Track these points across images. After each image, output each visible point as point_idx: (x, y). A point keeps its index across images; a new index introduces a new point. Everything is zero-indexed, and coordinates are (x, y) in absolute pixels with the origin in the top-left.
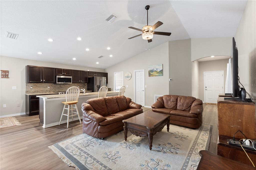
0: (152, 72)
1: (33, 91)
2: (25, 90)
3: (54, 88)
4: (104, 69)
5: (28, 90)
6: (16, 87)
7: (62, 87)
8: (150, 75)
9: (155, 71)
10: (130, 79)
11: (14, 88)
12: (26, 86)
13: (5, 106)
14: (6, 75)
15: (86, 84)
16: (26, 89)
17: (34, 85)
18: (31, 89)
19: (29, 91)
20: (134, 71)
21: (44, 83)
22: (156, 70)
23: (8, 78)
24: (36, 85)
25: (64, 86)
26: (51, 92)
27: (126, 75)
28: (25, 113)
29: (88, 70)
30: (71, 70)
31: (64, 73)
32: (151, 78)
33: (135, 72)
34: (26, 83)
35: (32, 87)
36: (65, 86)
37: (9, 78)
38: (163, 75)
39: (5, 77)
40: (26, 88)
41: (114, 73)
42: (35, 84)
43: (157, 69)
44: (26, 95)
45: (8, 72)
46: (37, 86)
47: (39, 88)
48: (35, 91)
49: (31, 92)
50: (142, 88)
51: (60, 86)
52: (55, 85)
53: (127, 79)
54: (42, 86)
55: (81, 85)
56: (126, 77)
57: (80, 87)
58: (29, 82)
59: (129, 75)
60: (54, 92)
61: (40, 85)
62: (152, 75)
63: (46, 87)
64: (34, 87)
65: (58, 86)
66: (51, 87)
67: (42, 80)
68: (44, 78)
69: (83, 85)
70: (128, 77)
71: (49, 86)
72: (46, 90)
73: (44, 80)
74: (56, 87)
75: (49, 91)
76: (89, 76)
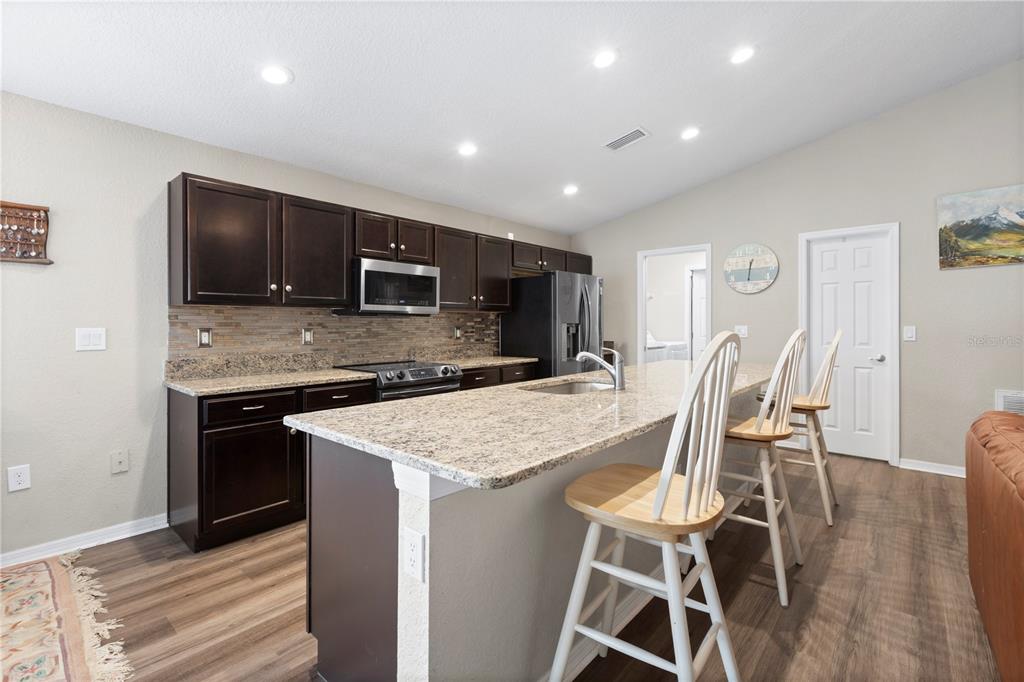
0: (976, 238)
2: (162, 354)
3: (333, 341)
4: (570, 237)
5: (183, 353)
6: (102, 331)
7: (376, 335)
8: (952, 257)
10: (763, 285)
11: (89, 337)
12: (172, 324)
13: (20, 475)
14: (26, 241)
15: (492, 316)
16: (170, 346)
17: (220, 318)
18: (202, 345)
19: (187, 362)
20: (803, 238)
21: (287, 305)
23: (43, 260)
25: (390, 327)
26: (320, 364)
27: (736, 262)
28: (165, 515)
29: (511, 237)
30: (433, 227)
31: (397, 247)
33: (809, 242)
34: (171, 304)
35: (208, 330)
36: (396, 330)
37: (51, 263)
39: (24, 257)
40: (173, 337)
41: (640, 255)
42: (228, 309)
44: (169, 390)
45: (44, 216)
46: (238, 325)
47: (252, 342)
48: (225, 358)
49: (204, 367)
50: (867, 344)
51: (366, 325)
52: (342, 324)
53: (740, 286)
54: (268, 328)
55: (469, 324)
56: (732, 278)
57: (467, 332)
58: (189, 299)
59: (762, 265)
60: (334, 367)
61: (257, 321)
62: (973, 259)
63: (290, 333)
64: (220, 331)
65: (356, 327)
66: (317, 336)
67: (274, 287)
68: (287, 270)
69: (479, 320)
70: (749, 275)
71: (310, 324)
72: (290, 355)
73: (288, 283)
74: (344, 332)
75: (311, 359)
76: (511, 268)
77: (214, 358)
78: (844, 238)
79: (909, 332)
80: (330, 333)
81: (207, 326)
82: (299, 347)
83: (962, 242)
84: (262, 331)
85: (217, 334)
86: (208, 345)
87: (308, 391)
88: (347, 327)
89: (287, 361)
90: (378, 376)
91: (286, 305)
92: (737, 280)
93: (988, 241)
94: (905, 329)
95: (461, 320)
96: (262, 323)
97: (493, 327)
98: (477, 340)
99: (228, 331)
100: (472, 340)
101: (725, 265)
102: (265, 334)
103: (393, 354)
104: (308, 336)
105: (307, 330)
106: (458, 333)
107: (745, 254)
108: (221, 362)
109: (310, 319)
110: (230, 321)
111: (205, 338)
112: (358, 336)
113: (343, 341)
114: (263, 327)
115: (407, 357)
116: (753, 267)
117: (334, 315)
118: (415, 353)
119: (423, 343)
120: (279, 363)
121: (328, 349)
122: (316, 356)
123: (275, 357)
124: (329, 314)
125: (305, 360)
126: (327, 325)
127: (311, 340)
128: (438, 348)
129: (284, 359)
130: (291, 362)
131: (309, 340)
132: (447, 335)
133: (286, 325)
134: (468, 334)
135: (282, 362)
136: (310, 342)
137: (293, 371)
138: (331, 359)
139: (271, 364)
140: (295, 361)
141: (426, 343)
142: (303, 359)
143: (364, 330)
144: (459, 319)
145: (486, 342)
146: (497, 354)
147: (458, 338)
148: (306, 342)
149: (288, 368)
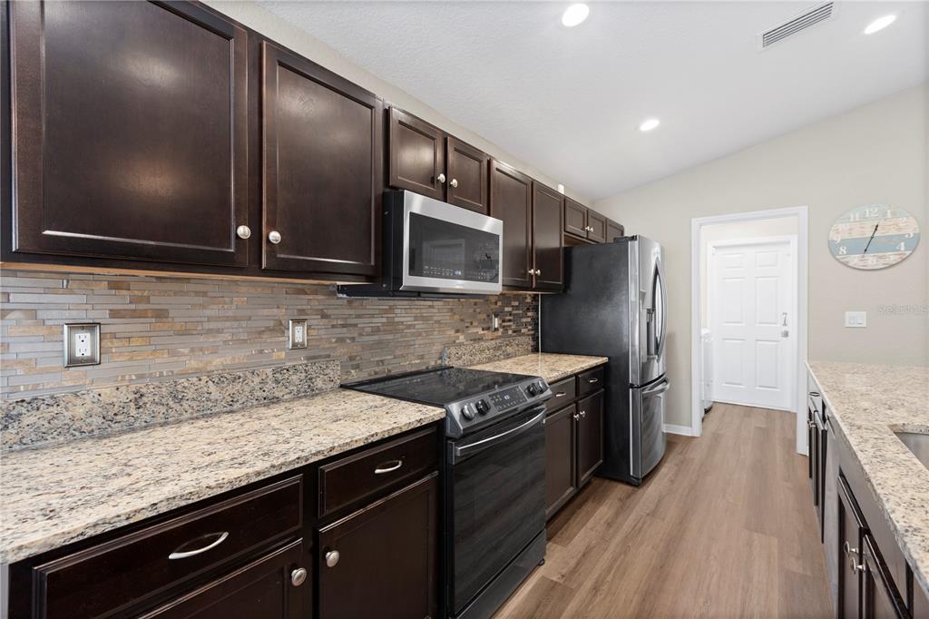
1: (108, 392)
3: (338, 340)
10: (893, 258)
17: (122, 300)
18: (74, 362)
19: (34, 404)
21: (268, 272)
24: (157, 302)
29: (561, 190)
30: (490, 158)
35: (89, 326)
41: (695, 222)
46: (161, 314)
47: (192, 350)
48: (133, 388)
49: (80, 411)
51: (386, 311)
52: (352, 312)
53: (855, 260)
54: (227, 319)
55: (506, 309)
56: (843, 250)
57: (504, 321)
58: (15, 246)
59: (893, 232)
60: (344, 387)
61: (203, 307)
63: (268, 329)
64: (119, 327)
65: (372, 316)
66: (313, 332)
67: (244, 231)
68: (272, 201)
69: (517, 304)
70: (869, 246)
71: (302, 311)
72: (269, 371)
73: (272, 227)
74: (355, 325)
75: (304, 374)
76: (563, 233)
77: (105, 388)
80: (333, 326)
81: (82, 316)
82: (283, 355)
84: (213, 325)
85: (114, 336)
86: (90, 362)
87: (327, 468)
88: (359, 316)
89: (263, 382)
90: (448, 413)
91: (266, 273)
92: (850, 252)
95: (499, 303)
96: (213, 311)
97: (529, 314)
98: (514, 332)
99: (139, 327)
100: (510, 332)
101: (832, 232)
102: (219, 331)
103: (422, 357)
104: (299, 333)
105: (297, 322)
106: (496, 322)
107: (864, 218)
108: (125, 395)
109: (303, 301)
110: (142, 306)
111: (84, 344)
112: (376, 331)
113: (353, 339)
114: (217, 319)
115: (439, 362)
116: (877, 234)
117: (341, 295)
118: (450, 353)
119: (458, 338)
120: (247, 389)
121: (332, 354)
122: (313, 370)
123: (239, 378)
124: (333, 294)
125: (294, 377)
126: (329, 312)
127: (303, 340)
128: (476, 345)
129: (257, 380)
130: (271, 384)
131: (301, 340)
132: (485, 326)
133: (260, 314)
134: (506, 324)
135: (252, 385)
136: (303, 344)
137: (273, 401)
138: (335, 373)
139: (231, 392)
140: (277, 382)
141: (462, 338)
142: (290, 375)
143: (384, 320)
144: (496, 303)
145: (524, 334)
146: (535, 350)
147: (496, 330)
148: (295, 345)
149: (265, 394)
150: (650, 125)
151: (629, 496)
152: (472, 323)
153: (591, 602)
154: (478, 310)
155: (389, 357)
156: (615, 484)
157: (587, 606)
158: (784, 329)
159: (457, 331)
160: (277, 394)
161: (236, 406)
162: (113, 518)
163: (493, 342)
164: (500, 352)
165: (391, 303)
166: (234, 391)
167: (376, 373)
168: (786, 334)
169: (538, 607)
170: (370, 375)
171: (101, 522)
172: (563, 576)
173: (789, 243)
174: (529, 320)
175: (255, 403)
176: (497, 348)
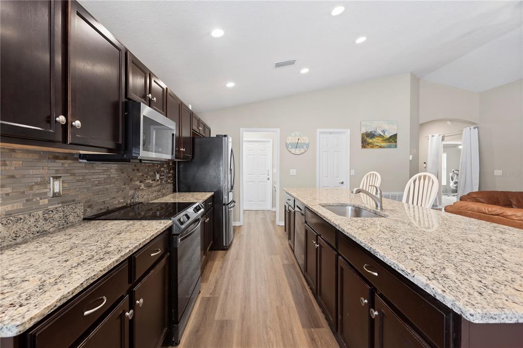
0: (371, 138)
8: (365, 144)
9: (380, 136)
10: (303, 151)
22: (382, 134)
26: (71, 218)
27: (291, 139)
29: (190, 107)
32: (368, 151)
38: (396, 147)
41: (241, 130)
43: (384, 132)
50: (338, 177)
51: (106, 171)
52: (87, 171)
53: (293, 150)
55: (162, 169)
56: (290, 147)
57: (161, 175)
59: (303, 142)
62: (370, 145)
63: (37, 184)
65: (99, 174)
66: (65, 185)
67: (61, 119)
68: (73, 99)
69: (166, 166)
70: (297, 146)
71: (58, 171)
72: (40, 213)
74: (90, 180)
75: (62, 213)
76: (192, 130)
78: (331, 133)
79: (353, 172)
80: (78, 181)
82: (46, 201)
83: (368, 139)
88: (91, 174)
89: (36, 221)
90: (174, 222)
92: (292, 147)
93: (374, 140)
94: (352, 170)
95: (159, 166)
97: (171, 172)
98: (165, 181)
100: (163, 182)
101: (287, 140)
103: (124, 198)
104: (57, 186)
105: (56, 178)
106: (158, 176)
107: (296, 135)
109: (59, 164)
112: (101, 183)
113: (88, 189)
115: (132, 200)
116: (299, 142)
117: (81, 161)
118: (138, 195)
119: (141, 186)
120: (26, 227)
121: (76, 199)
122: (68, 209)
123: (21, 219)
124: (76, 159)
125: (56, 216)
126: (75, 171)
127: (59, 190)
128: (150, 189)
129: (32, 220)
130: (42, 222)
131: (58, 191)
132: (153, 178)
133: (31, 173)
134: (161, 177)
135: (30, 223)
136: (59, 193)
137: (44, 233)
138: (80, 210)
139: (15, 230)
140: (46, 220)
141: (143, 186)
142: (54, 215)
143: (105, 176)
144: (157, 166)
145: (169, 183)
146: (174, 191)
147: (158, 180)
148: (54, 194)
149: (38, 229)
150: (230, 85)
151: (225, 255)
152: (147, 177)
153: (226, 298)
154: (150, 170)
155: (108, 199)
156: (217, 251)
157: (226, 300)
158: (268, 177)
159: (141, 182)
160: (46, 228)
161: (19, 240)
162: (67, 294)
163: (157, 187)
164: (160, 193)
165: (109, 165)
166: (17, 229)
167: (101, 209)
168: (268, 179)
169: (206, 309)
170: (98, 211)
171: (62, 298)
172: (211, 294)
173: (269, 141)
174: (171, 175)
175: (32, 236)
176: (159, 191)
